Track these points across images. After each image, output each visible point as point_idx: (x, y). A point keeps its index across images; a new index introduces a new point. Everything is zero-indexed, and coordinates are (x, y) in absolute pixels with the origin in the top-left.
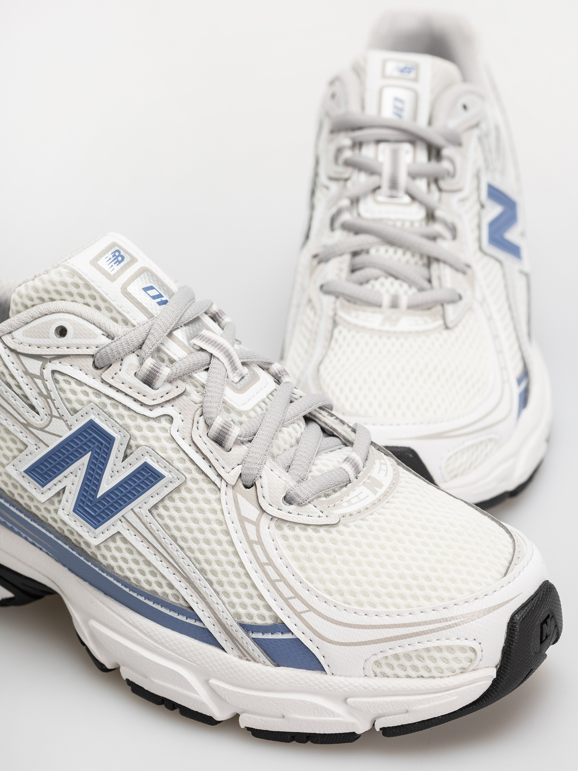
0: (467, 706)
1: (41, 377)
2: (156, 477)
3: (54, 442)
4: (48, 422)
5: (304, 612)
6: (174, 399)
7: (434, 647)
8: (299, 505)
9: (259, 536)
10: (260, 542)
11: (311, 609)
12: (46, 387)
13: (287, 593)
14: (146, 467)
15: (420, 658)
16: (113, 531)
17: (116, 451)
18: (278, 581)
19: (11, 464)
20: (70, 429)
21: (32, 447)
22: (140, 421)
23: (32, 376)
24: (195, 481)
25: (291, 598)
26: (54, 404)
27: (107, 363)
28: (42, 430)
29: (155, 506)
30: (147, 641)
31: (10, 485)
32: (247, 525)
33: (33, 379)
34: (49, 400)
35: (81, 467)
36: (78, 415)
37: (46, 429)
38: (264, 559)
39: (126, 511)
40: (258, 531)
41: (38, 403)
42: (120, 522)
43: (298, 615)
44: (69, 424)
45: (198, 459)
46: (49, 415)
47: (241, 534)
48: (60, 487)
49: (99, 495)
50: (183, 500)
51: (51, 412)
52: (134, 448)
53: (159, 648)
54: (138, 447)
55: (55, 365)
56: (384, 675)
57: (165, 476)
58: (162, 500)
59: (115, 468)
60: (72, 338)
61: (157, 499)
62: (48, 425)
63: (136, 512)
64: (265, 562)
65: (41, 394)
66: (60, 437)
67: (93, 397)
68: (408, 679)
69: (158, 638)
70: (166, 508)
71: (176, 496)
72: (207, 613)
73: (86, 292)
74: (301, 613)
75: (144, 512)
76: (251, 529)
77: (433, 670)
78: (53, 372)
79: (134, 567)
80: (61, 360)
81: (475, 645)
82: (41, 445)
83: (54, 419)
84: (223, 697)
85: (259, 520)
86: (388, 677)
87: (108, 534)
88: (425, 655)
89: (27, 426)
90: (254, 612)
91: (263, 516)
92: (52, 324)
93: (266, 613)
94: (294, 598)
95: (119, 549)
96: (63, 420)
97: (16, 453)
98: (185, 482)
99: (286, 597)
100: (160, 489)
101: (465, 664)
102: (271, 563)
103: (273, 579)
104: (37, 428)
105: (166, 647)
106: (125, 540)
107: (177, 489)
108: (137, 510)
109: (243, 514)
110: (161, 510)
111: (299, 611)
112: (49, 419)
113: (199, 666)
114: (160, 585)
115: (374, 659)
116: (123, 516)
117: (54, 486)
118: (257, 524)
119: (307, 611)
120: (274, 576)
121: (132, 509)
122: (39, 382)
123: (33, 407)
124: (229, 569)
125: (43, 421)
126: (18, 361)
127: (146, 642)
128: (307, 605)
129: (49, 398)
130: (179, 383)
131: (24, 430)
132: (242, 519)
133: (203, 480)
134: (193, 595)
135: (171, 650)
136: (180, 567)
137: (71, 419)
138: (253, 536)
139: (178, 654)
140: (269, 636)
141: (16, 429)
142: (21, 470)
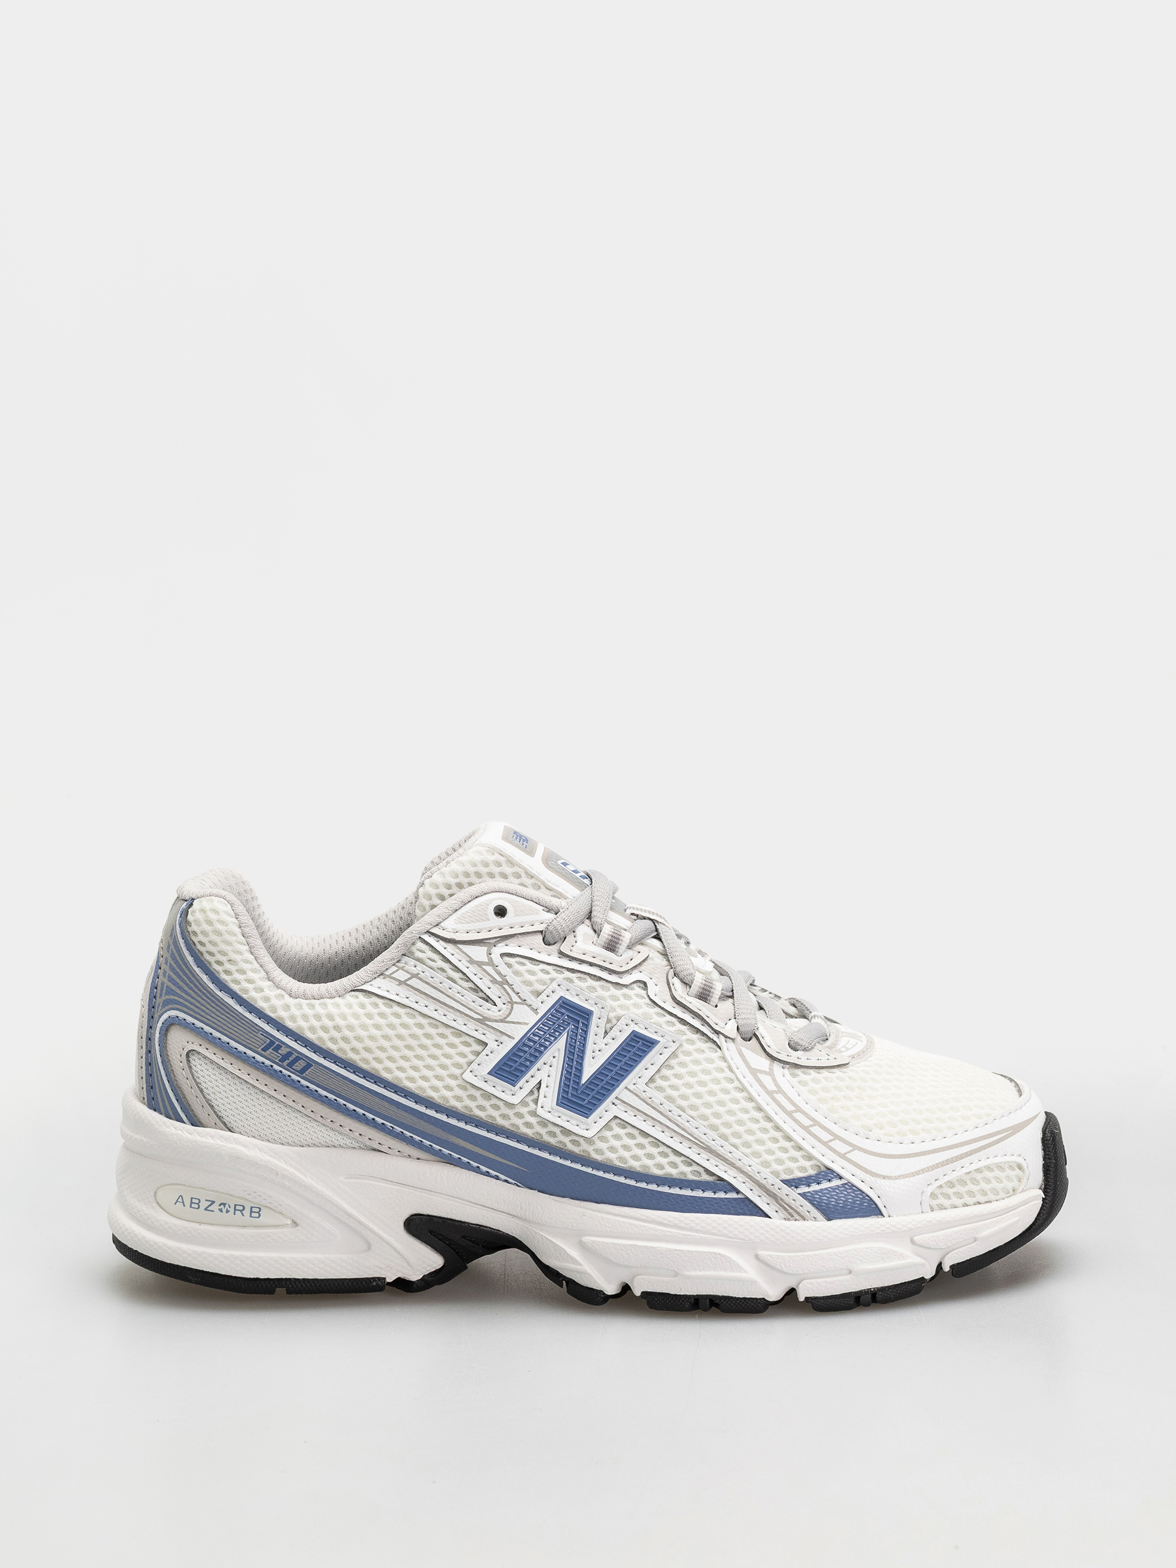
0: (1024, 1233)
1: (491, 963)
2: (649, 1044)
3: (519, 1032)
4: (509, 1011)
5: (849, 1152)
6: (640, 964)
7: (985, 1167)
8: (805, 1050)
9: (777, 1085)
10: (780, 1091)
11: (855, 1147)
12: (499, 974)
13: (826, 1137)
14: (635, 1036)
15: (975, 1181)
16: (608, 1117)
17: (596, 1027)
18: (811, 1126)
19: (468, 1071)
20: (537, 1013)
21: (492, 1045)
22: (613, 991)
23: (480, 964)
24: (691, 1042)
25: (831, 1141)
26: (513, 990)
27: (562, 935)
28: (502, 1021)
29: (652, 1080)
30: (671, 1232)
31: (465, 1098)
32: (761, 1076)
33: (480, 967)
34: (506, 986)
35: (556, 1055)
36: (543, 997)
37: (508, 1019)
38: (790, 1108)
39: (620, 1091)
40: (774, 1080)
41: (494, 992)
42: (614, 1106)
43: (843, 1156)
44: (534, 1008)
45: (687, 1017)
46: (508, 1002)
47: (757, 1086)
48: (534, 1082)
49: (584, 1080)
50: (682, 1064)
51: (511, 999)
52: (614, 1021)
53: (689, 1235)
54: (618, 1019)
55: (502, 948)
56: (942, 1208)
57: (659, 1041)
58: (659, 1071)
59: (597, 1048)
60: (514, 916)
61: (654, 1069)
62: (510, 1014)
63: (632, 1089)
64: (792, 1110)
65: (494, 981)
66: (527, 1024)
67: (554, 974)
68: (966, 1207)
69: (685, 1224)
70: (665, 1078)
71: (673, 1062)
72: (741, 1178)
73: (508, 870)
74: (846, 1153)
75: (641, 1086)
76: (766, 1080)
77: (989, 1193)
78: (503, 955)
79: (640, 1152)
80: (507, 942)
81: (1020, 1160)
82: (504, 1038)
83: (515, 1005)
84: (779, 1267)
85: (771, 1069)
86: (945, 1209)
87: (602, 1123)
88: (979, 1176)
89: (483, 1021)
90: (793, 1165)
91: (774, 1065)
92: (488, 905)
93: (807, 1164)
94: (834, 1140)
95: (617, 1137)
96: (527, 1005)
97: (472, 1057)
98: (681, 1045)
99: (825, 1141)
100: (655, 1058)
101: (1016, 1183)
102: (799, 1110)
103: (805, 1125)
104: (496, 1021)
105: (698, 1231)
106: (624, 1124)
107: (674, 1055)
108: (631, 1087)
109: (753, 1066)
110: (659, 1082)
111: (843, 1153)
112: (510, 1007)
113: (743, 1239)
114: (674, 1165)
115: (930, 1190)
116: (616, 1098)
117: (527, 1083)
118: (770, 1073)
119: (852, 1151)
120: (806, 1122)
121: (626, 1088)
122: (489, 969)
123: (487, 999)
124: (754, 1126)
125: (500, 1013)
126: (458, 951)
127: (669, 1234)
128: (850, 1144)
129: (505, 984)
130: (639, 947)
131: (479, 1027)
132: (754, 1072)
133: (700, 1040)
134: (717, 1164)
135: (703, 1232)
136: (695, 1138)
137: (535, 1002)
138: (771, 1087)
139: (714, 1234)
140: (815, 1187)
141: (470, 1028)
142: (482, 1074)
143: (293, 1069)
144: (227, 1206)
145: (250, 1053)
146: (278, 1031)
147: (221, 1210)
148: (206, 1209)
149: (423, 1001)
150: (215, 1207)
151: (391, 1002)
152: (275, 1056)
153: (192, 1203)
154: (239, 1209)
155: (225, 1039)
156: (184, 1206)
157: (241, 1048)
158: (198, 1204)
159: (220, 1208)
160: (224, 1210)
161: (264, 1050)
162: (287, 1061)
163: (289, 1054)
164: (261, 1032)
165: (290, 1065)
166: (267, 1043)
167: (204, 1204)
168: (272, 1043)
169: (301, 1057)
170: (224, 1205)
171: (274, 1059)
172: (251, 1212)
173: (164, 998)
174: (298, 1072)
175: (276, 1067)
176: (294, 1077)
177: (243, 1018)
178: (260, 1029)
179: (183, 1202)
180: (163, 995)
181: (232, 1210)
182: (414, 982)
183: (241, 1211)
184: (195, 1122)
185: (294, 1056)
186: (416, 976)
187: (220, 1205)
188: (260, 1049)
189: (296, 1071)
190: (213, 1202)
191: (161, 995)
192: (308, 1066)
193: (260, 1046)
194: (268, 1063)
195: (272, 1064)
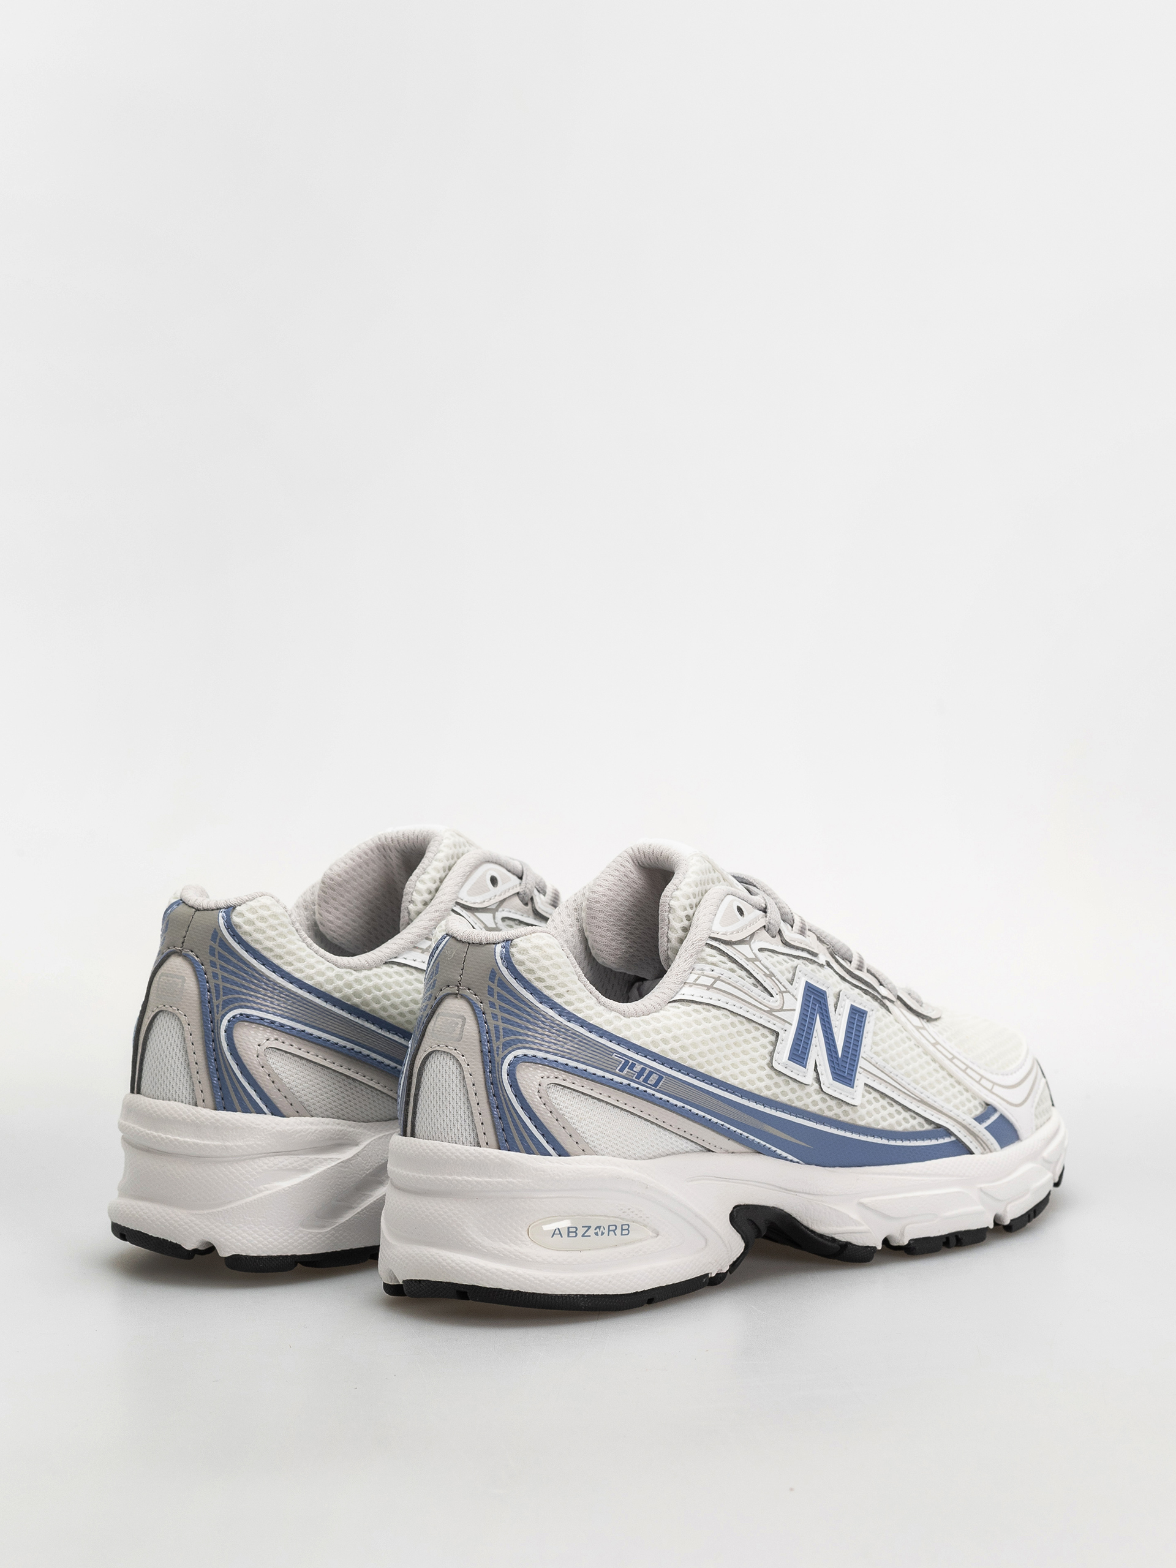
1: (757, 958)
2: (862, 1017)
4: (782, 1000)
5: (994, 1088)
11: (993, 1083)
12: (764, 967)
13: (976, 1077)
14: (853, 1009)
16: (862, 1085)
17: (831, 1006)
19: (774, 1060)
20: (797, 1000)
23: (752, 960)
24: (877, 1008)
25: (978, 1079)
26: (778, 980)
28: (782, 1010)
29: (871, 1047)
31: (772, 1086)
32: (922, 1031)
33: (753, 963)
34: (773, 978)
35: (819, 1033)
36: (795, 984)
37: (785, 1008)
39: (861, 1060)
41: (768, 984)
42: (860, 1074)
43: (992, 1092)
44: (795, 995)
46: (779, 992)
47: (924, 1040)
48: (813, 1061)
49: (840, 1055)
51: (780, 989)
55: (756, 944)
57: (867, 1011)
59: (837, 1024)
61: (870, 1037)
62: (783, 1002)
63: (865, 1057)
65: (765, 975)
67: (790, 963)
70: (877, 1044)
71: (876, 1029)
72: (950, 1122)
74: (992, 1089)
75: (868, 1053)
78: (759, 950)
79: (884, 1113)
80: (754, 939)
82: (789, 1027)
83: (783, 994)
87: (861, 1091)
89: (771, 1012)
90: (972, 1105)
93: (978, 1102)
95: (869, 1102)
96: (790, 993)
98: (875, 1013)
100: (871, 1026)
104: (778, 1011)
106: (870, 1089)
107: (875, 1022)
108: (864, 1055)
110: (875, 1048)
111: (990, 1089)
112: (781, 996)
116: (861, 1067)
117: (810, 1063)
119: (992, 1086)
121: (862, 1057)
122: (758, 963)
123: (767, 991)
125: (778, 1002)
126: (735, 951)
128: (990, 1081)
129: (772, 976)
131: (769, 1018)
134: (931, 1112)
137: (794, 989)
140: (989, 1121)
141: (765, 1020)
142: (783, 1061)
143: (649, 1084)
144: (602, 1229)
145: (608, 1076)
146: (629, 1050)
147: (596, 1234)
148: (583, 1236)
149: (732, 1001)
150: (591, 1232)
151: (707, 1007)
152: (631, 1074)
153: (569, 1232)
154: (613, 1229)
155: (581, 1066)
156: (562, 1237)
157: (600, 1073)
158: (575, 1232)
159: (596, 1231)
160: (600, 1233)
161: (622, 1070)
162: (643, 1078)
163: (643, 1070)
164: (615, 1054)
165: (645, 1081)
166: (623, 1063)
167: (581, 1231)
168: (627, 1062)
169: (654, 1071)
170: (599, 1227)
171: (631, 1078)
172: (622, 1230)
173: (502, 1040)
174: (653, 1086)
175: (633, 1085)
176: (649, 1091)
177: (596, 1043)
178: (613, 1051)
179: (560, 1234)
180: (501, 1037)
181: (606, 1231)
182: (718, 985)
183: (614, 1231)
184: (562, 1152)
185: (647, 1072)
186: (717, 979)
187: (596, 1229)
188: (617, 1071)
189: (651, 1085)
190: (589, 1227)
191: (498, 1038)
192: (660, 1078)
193: (617, 1068)
194: (625, 1082)
195: (630, 1082)
